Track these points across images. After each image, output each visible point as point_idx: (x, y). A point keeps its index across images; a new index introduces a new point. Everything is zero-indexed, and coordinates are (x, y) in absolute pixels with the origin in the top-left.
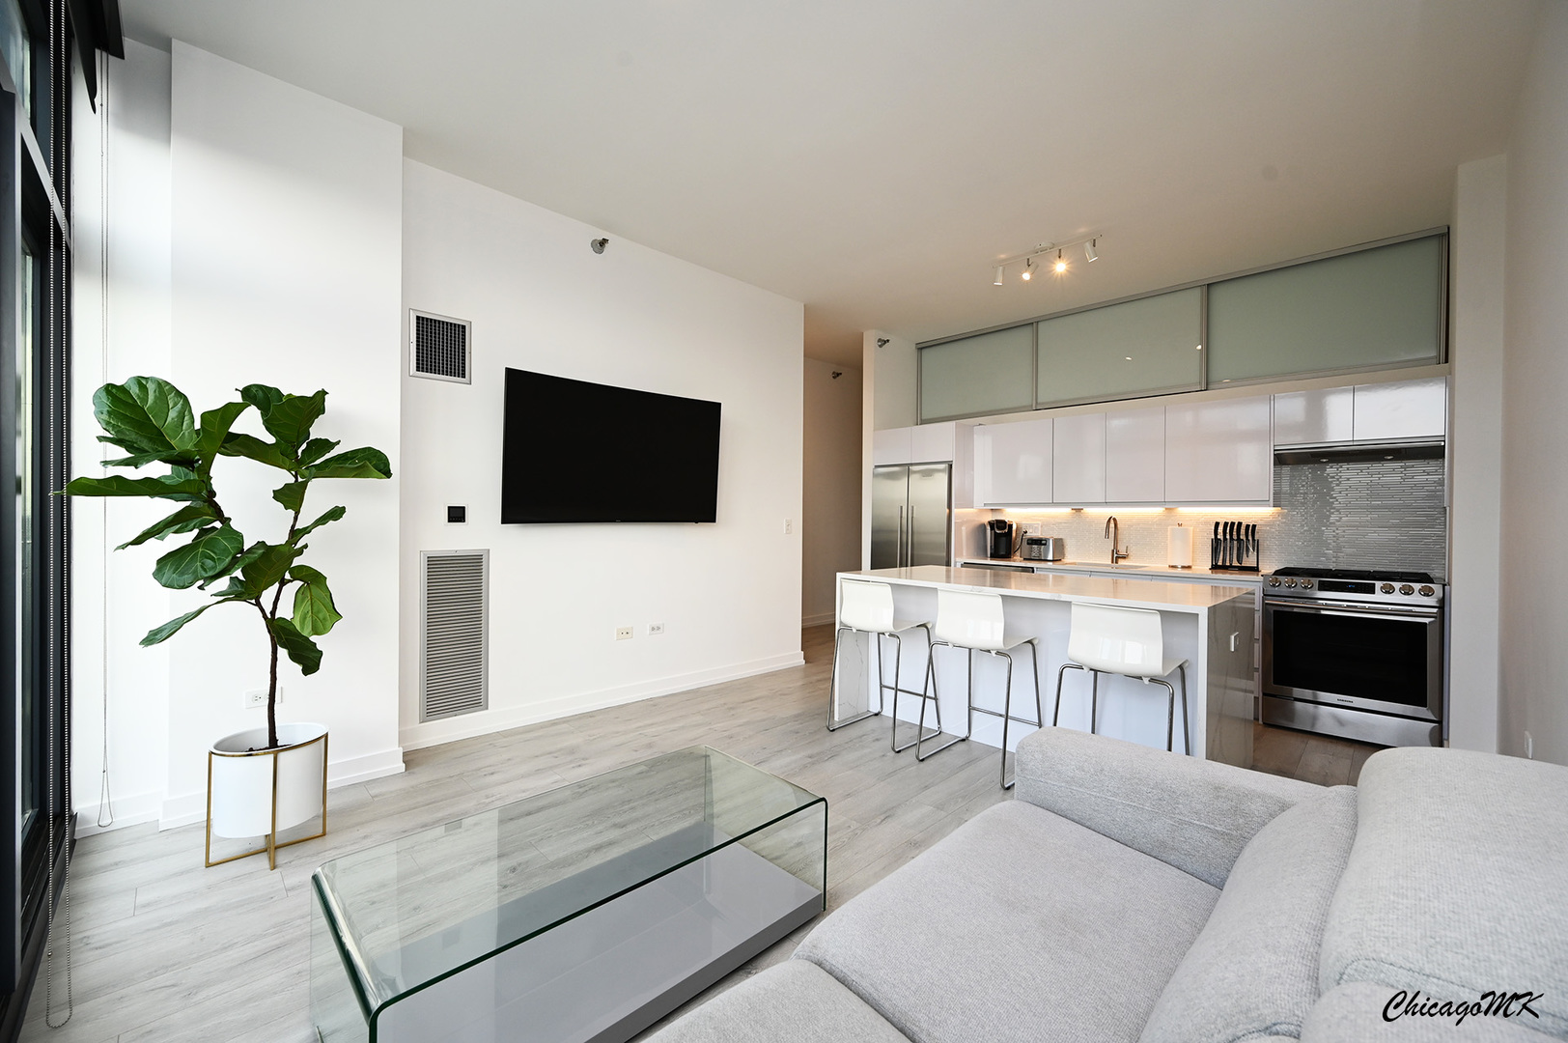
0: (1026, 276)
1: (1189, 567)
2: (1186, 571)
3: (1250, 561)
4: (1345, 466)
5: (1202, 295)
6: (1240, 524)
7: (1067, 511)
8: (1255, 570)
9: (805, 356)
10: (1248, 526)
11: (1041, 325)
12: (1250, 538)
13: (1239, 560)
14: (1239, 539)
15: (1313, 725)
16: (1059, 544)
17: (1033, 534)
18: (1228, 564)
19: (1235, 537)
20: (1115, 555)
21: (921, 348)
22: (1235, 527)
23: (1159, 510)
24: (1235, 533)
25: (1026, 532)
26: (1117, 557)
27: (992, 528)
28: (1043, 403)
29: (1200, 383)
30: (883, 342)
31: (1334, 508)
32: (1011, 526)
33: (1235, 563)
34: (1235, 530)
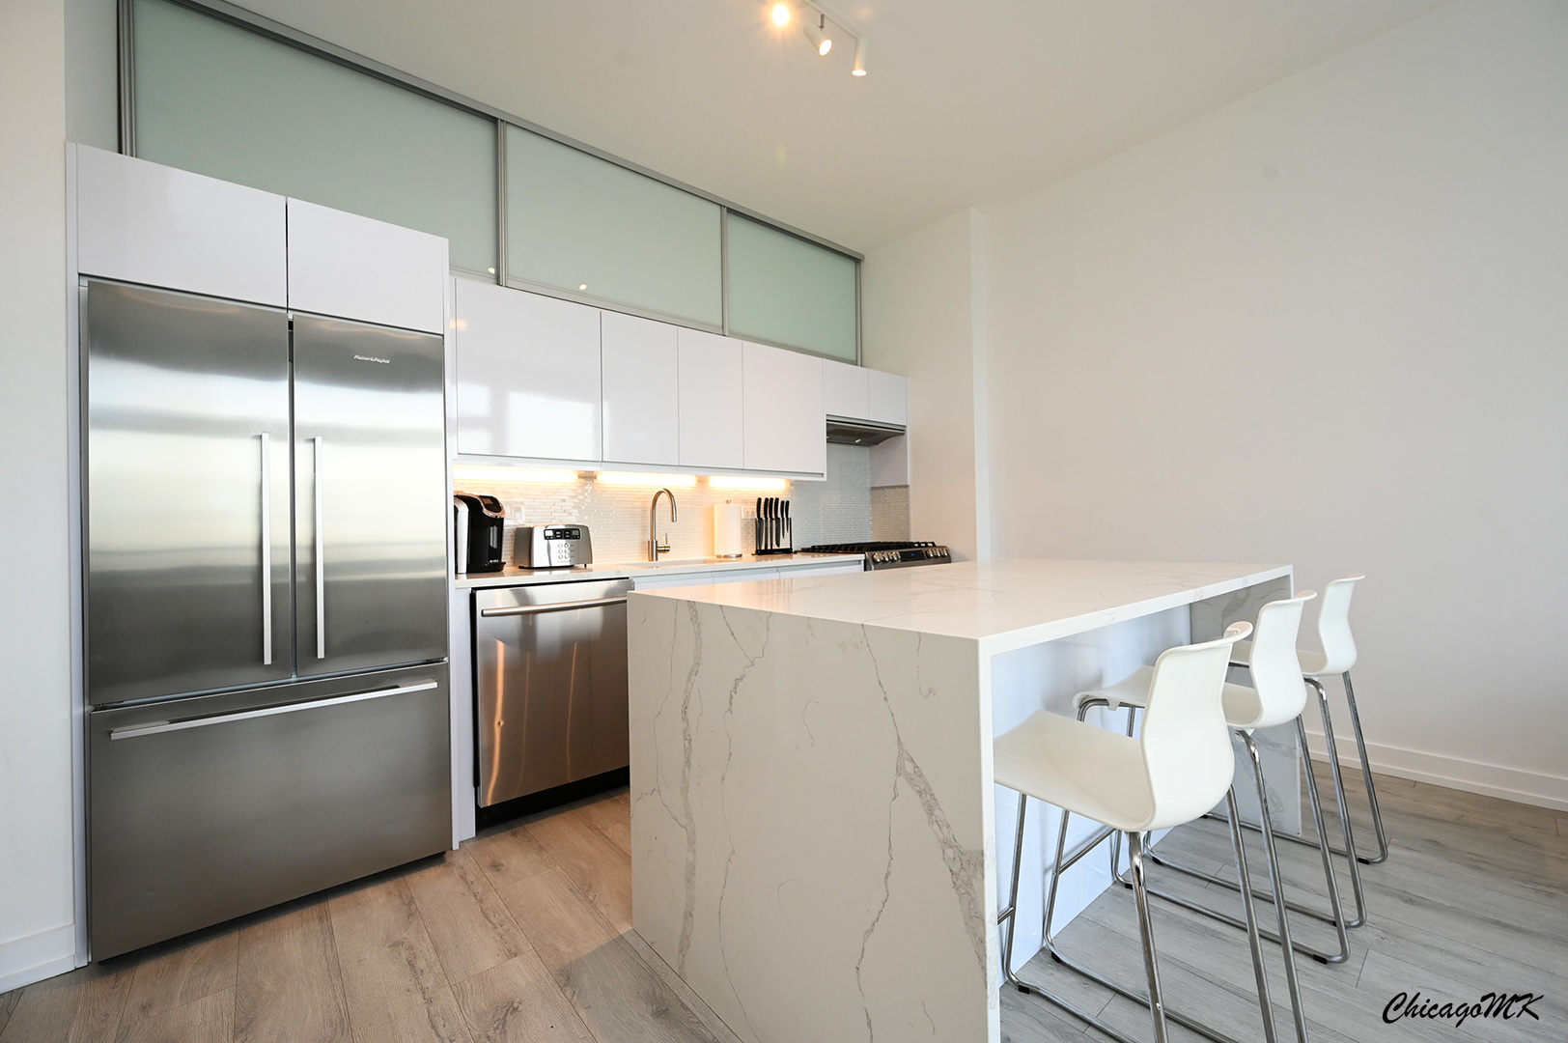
1: (741, 555)
3: (784, 544)
5: (721, 217)
6: (777, 500)
8: (789, 552)
10: (783, 502)
11: (510, 131)
12: (785, 515)
13: (778, 545)
14: (777, 519)
18: (769, 548)
19: (774, 517)
20: (656, 548)
22: (774, 503)
24: (773, 511)
26: (659, 550)
33: (775, 547)
34: (773, 508)
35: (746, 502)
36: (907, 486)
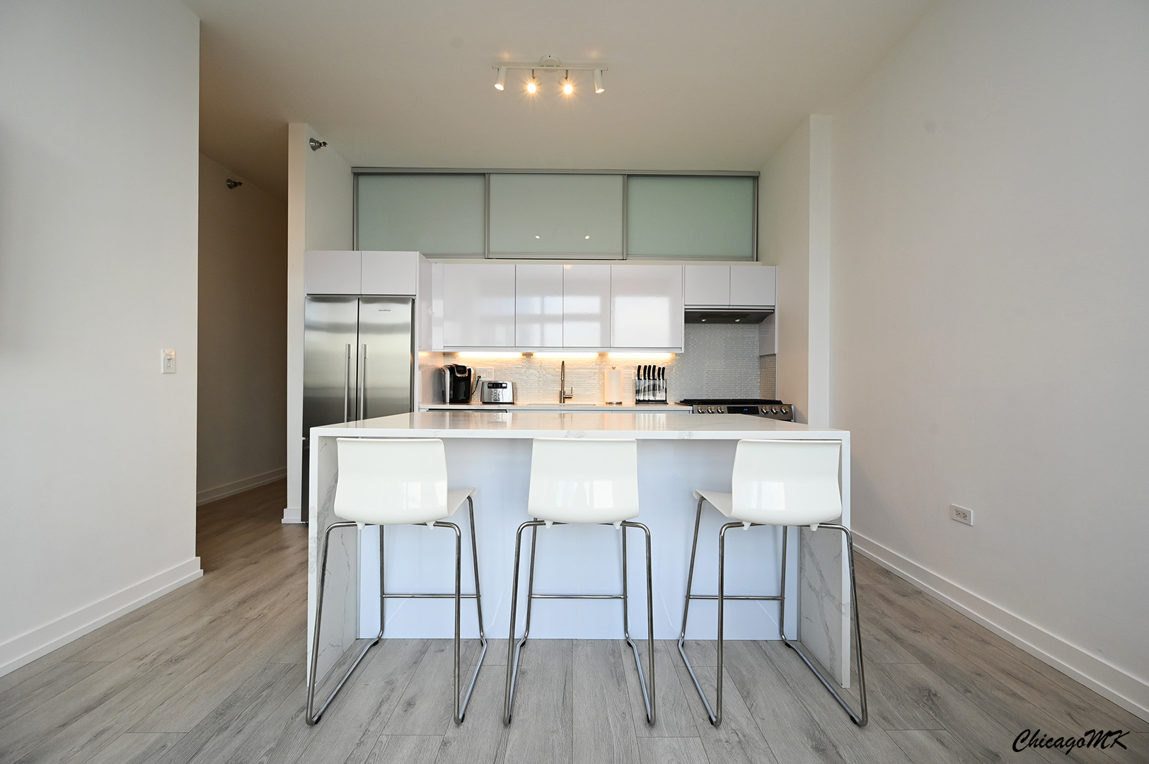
0: (531, 89)
1: (621, 403)
2: (619, 406)
3: (660, 397)
5: (624, 180)
6: (654, 367)
7: (519, 355)
8: (664, 402)
10: (660, 368)
11: (493, 178)
12: (661, 377)
13: (654, 395)
14: (654, 379)
17: (489, 377)
18: (646, 399)
19: (651, 378)
21: (355, 174)
22: (652, 369)
23: (594, 356)
24: (651, 374)
26: (563, 397)
27: (452, 373)
29: (622, 253)
30: (317, 145)
32: (470, 370)
33: (651, 398)
34: (651, 372)
35: (628, 367)
36: (775, 355)
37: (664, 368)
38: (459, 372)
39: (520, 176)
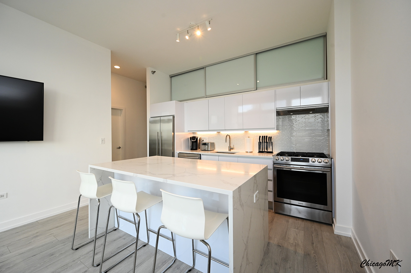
0: (187, 37)
1: (252, 152)
3: (270, 150)
4: (298, 116)
5: (254, 56)
6: (267, 136)
7: (215, 133)
8: (272, 152)
9: (111, 72)
10: (269, 137)
11: (207, 68)
12: (270, 141)
13: (267, 149)
14: (267, 142)
15: (290, 212)
16: (213, 144)
17: (204, 142)
18: (263, 151)
19: (265, 141)
20: (230, 148)
21: (171, 77)
22: (265, 137)
23: (242, 132)
24: (265, 140)
25: (203, 141)
26: (230, 149)
27: (191, 140)
28: (207, 96)
29: (254, 88)
30: (154, 72)
31: (294, 131)
32: (197, 139)
33: (266, 150)
34: (265, 139)
36: (329, 129)
37: (271, 137)
38: (193, 140)
39: (219, 64)
